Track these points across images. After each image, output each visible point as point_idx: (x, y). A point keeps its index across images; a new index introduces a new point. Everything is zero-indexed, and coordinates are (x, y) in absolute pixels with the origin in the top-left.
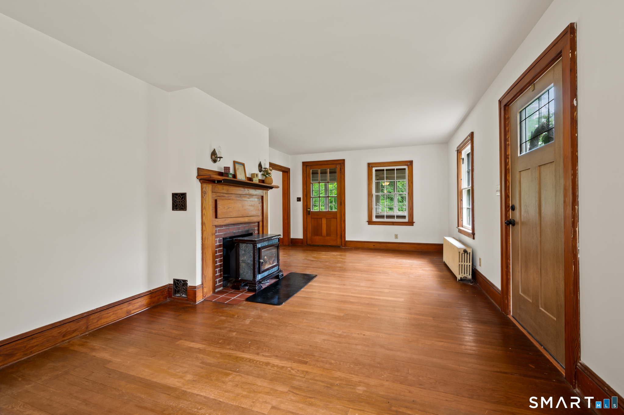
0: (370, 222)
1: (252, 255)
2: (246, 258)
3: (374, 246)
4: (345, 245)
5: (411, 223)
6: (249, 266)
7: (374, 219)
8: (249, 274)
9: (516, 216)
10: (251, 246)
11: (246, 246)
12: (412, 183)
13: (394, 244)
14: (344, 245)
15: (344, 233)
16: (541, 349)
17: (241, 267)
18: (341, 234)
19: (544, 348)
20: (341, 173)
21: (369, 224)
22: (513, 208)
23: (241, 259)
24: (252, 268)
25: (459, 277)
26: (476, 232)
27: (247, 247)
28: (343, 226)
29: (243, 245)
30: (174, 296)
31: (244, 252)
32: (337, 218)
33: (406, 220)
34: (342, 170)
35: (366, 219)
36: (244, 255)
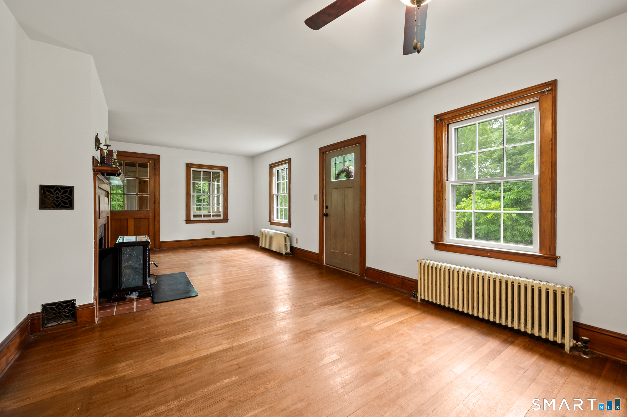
0: (188, 221)
1: (142, 258)
2: (132, 262)
3: (192, 243)
4: (160, 247)
5: (225, 220)
6: (137, 271)
7: (192, 218)
8: (137, 280)
9: (329, 211)
10: (141, 247)
11: (131, 249)
12: (227, 186)
13: (212, 240)
14: (158, 247)
15: (158, 234)
16: (346, 271)
17: (123, 274)
18: (155, 235)
19: (346, 270)
20: (155, 169)
21: (187, 223)
22: (327, 207)
23: (124, 265)
24: (141, 272)
25: (284, 253)
26: (292, 222)
27: (133, 250)
28: (157, 226)
29: (128, 249)
30: (43, 328)
31: (129, 256)
32: (149, 218)
33: (222, 218)
34: (157, 166)
35: (183, 217)
36: (128, 260)
